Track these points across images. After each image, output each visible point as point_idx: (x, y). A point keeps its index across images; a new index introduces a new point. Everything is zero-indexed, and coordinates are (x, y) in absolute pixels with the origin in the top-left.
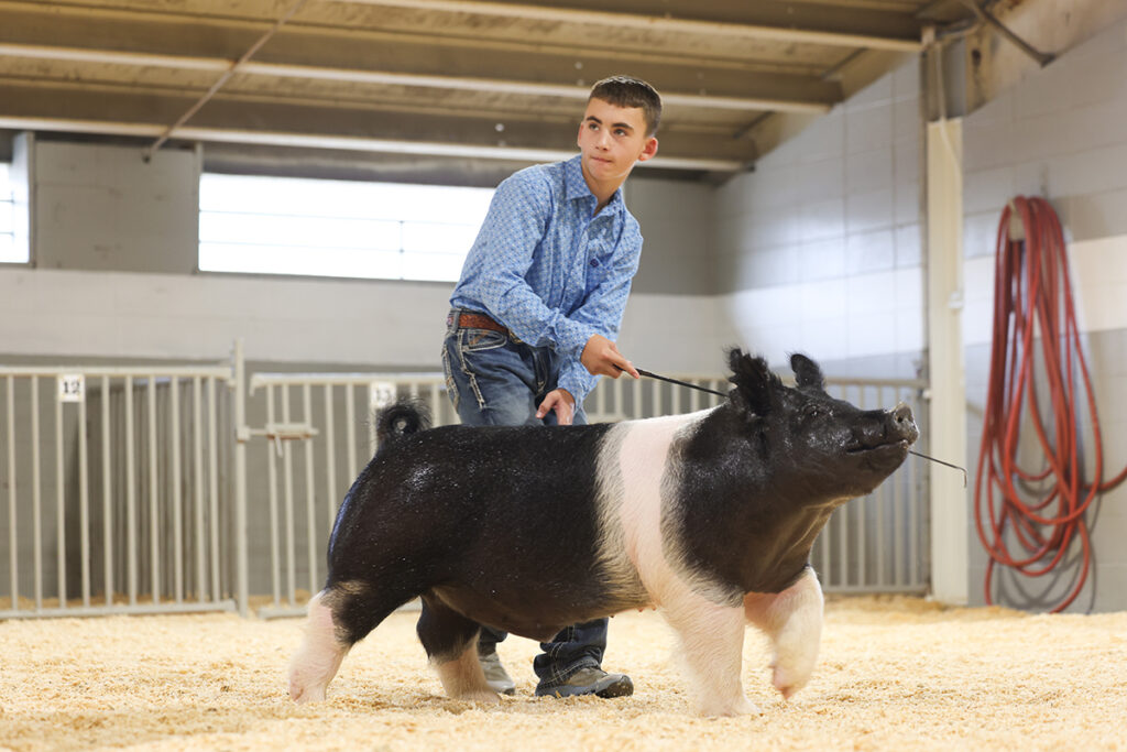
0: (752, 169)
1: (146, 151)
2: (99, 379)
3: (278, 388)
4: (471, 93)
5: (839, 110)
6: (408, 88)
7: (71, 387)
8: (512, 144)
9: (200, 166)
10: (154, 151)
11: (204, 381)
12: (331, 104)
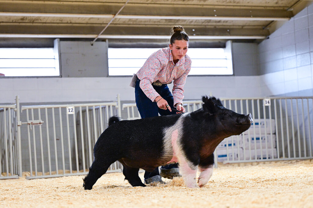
0: (268, 38)
1: (92, 42)
2: (79, 107)
3: (130, 108)
4: (185, 21)
5: (292, 19)
6: (166, 20)
7: (71, 110)
8: (197, 35)
9: (107, 46)
10: (94, 42)
11: (109, 107)
12: (144, 26)
